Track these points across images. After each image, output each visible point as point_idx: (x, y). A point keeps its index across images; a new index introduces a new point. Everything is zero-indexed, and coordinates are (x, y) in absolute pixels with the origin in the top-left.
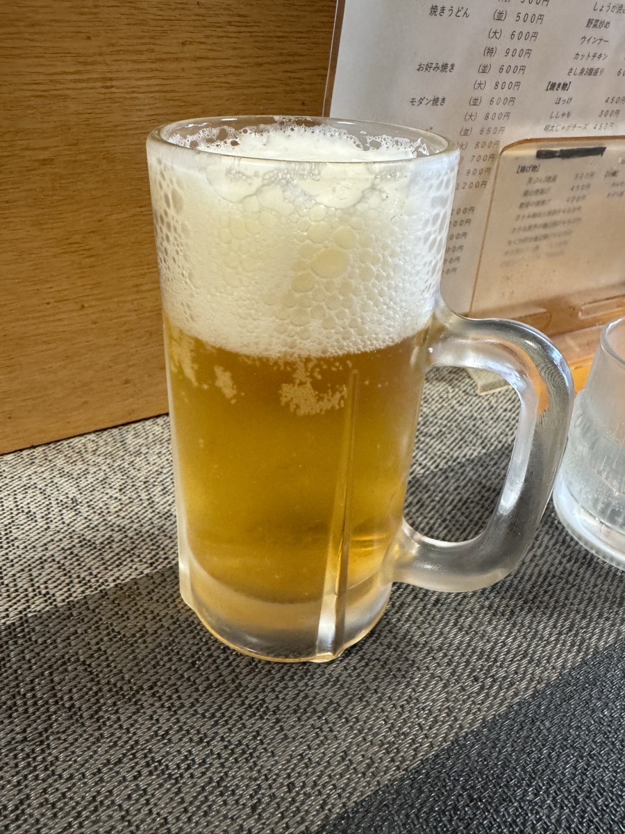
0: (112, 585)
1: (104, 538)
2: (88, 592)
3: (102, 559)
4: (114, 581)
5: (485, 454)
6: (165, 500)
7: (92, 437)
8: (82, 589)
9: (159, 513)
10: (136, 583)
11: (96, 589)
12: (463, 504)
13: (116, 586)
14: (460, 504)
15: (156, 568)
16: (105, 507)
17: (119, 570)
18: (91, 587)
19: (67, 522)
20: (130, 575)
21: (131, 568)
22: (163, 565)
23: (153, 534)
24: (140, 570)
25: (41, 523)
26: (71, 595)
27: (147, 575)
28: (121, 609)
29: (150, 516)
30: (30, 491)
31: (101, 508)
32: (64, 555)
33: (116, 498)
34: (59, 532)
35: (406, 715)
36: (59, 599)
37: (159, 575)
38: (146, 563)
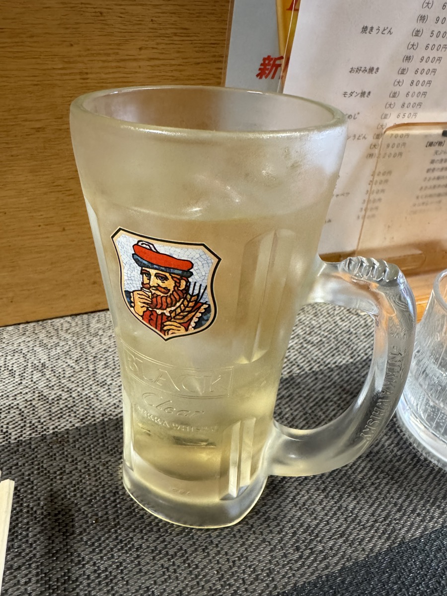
0: (51, 432)
1: (56, 396)
2: (33, 435)
3: (50, 411)
4: (53, 429)
5: (352, 363)
6: (104, 372)
7: (69, 319)
8: (30, 432)
9: (98, 381)
10: (67, 433)
11: (40, 433)
12: (324, 402)
13: (54, 433)
14: (321, 402)
15: (84, 423)
16: (62, 373)
17: (59, 421)
18: (36, 431)
19: (34, 381)
20: (65, 426)
21: (67, 420)
22: (90, 421)
23: (89, 397)
24: (73, 424)
25: (17, 379)
26: (21, 435)
27: (77, 427)
28: (52, 451)
29: (91, 383)
30: (16, 355)
31: (60, 373)
32: (26, 405)
33: (72, 367)
34: (27, 387)
35: (235, 569)
36: (13, 438)
37: (85, 428)
38: (78, 418)
